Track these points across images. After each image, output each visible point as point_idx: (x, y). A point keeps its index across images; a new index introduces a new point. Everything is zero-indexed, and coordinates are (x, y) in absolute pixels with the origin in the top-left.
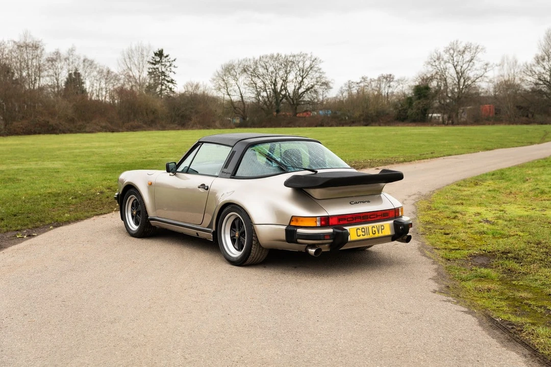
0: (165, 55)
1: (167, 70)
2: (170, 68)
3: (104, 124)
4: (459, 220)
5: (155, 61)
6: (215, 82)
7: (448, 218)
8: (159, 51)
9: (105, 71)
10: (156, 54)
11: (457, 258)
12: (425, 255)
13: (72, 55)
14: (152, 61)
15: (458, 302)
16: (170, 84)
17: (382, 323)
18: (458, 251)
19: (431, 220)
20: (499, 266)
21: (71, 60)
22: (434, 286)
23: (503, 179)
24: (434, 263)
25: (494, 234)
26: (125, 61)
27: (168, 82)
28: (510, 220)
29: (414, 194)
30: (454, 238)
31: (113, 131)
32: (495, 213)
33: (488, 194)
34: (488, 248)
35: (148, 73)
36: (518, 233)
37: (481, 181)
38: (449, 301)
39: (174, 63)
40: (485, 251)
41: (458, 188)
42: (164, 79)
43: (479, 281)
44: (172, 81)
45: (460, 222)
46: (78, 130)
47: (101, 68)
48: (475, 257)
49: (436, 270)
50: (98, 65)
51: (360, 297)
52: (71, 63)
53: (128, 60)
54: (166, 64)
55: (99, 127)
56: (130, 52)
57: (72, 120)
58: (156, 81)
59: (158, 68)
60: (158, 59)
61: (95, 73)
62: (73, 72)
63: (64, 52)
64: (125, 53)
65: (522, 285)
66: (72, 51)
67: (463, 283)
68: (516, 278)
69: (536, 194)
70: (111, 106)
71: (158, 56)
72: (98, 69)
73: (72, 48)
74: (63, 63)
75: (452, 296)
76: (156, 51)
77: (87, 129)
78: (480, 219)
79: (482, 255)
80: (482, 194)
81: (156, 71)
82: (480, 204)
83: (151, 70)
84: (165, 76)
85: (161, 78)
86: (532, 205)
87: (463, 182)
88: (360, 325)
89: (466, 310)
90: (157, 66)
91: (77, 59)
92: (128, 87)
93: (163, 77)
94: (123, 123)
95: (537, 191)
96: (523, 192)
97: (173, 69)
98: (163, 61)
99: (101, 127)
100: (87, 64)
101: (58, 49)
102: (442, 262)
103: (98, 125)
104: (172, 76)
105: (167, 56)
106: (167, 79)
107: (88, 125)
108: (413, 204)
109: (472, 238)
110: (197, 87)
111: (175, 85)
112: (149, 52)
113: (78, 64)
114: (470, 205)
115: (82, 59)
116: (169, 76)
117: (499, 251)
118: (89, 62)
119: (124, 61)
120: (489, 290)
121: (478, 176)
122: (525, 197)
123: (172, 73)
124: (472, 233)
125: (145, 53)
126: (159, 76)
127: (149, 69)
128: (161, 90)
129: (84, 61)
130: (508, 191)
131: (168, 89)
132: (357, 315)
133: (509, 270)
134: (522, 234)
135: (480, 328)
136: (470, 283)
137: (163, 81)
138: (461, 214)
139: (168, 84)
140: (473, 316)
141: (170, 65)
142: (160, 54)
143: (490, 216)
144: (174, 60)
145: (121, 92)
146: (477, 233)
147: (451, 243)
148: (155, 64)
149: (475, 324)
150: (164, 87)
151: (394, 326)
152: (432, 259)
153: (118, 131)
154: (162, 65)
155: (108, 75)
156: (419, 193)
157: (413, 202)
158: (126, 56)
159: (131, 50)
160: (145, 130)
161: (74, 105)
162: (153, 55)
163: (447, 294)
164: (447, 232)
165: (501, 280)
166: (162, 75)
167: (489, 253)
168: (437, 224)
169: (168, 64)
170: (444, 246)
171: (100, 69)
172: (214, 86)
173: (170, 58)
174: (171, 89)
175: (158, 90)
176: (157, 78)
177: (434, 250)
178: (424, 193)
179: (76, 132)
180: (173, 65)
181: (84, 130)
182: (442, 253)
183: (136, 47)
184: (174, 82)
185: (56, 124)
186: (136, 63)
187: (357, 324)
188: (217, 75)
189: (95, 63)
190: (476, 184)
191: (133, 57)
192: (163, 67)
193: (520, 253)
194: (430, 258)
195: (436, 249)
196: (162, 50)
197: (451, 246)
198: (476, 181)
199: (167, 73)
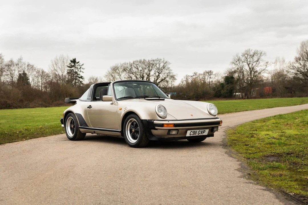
0: (77, 62)
1: (78, 71)
2: (80, 69)
3: (40, 103)
4: (254, 138)
5: (71, 65)
6: (107, 77)
7: (247, 137)
8: (74, 60)
9: (41, 71)
10: (71, 61)
11: (255, 158)
12: (231, 157)
13: (21, 62)
14: (69, 66)
15: (258, 184)
16: (80, 79)
17: (196, 199)
18: (255, 154)
19: (236, 138)
20: (286, 161)
21: (20, 65)
22: (239, 174)
23: (281, 118)
24: (238, 161)
25: (280, 144)
26: (54, 66)
27: (79, 78)
28: (290, 137)
29: (225, 127)
30: (253, 147)
31: (46, 107)
32: (279, 134)
33: (272, 125)
34: (276, 151)
35: (67, 73)
36: (296, 143)
37: (267, 120)
38: (251, 183)
39: (83, 67)
40: (275, 153)
41: (253, 123)
42: (77, 76)
43: (273, 170)
44: (81, 77)
45: (255, 139)
46: (25, 107)
47: (38, 69)
48: (268, 157)
49: (240, 165)
50: (36, 68)
51: (180, 182)
52: (20, 67)
53: (55, 65)
54: (78, 67)
55: (38, 105)
56: (56, 61)
57: (21, 101)
58: (72, 77)
59: (73, 70)
60: (73, 64)
61: (35, 73)
62: (22, 72)
63: (15, 61)
64: (53, 61)
65: (305, 171)
66: (20, 59)
67: (261, 171)
68: (299, 167)
69: (304, 124)
70: (45, 92)
71: (73, 62)
72: (36, 70)
73: (20, 58)
74: (15, 67)
75: (253, 180)
76: (72, 59)
77: (31, 106)
78: (269, 137)
79: (273, 156)
80: (269, 125)
81: (72, 72)
82: (268, 130)
83: (69, 71)
84: (77, 74)
85: (75, 75)
86: (302, 130)
87: (256, 121)
88: (178, 201)
89: (265, 188)
90: (72, 68)
91: (24, 65)
92: (54, 81)
93: (76, 75)
94: (53, 102)
95: (305, 123)
96: (296, 123)
97: (82, 70)
98: (76, 65)
99: (39, 104)
100: (29, 67)
101: (12, 59)
102: (244, 160)
103: (37, 103)
104: (81, 74)
105: (78, 62)
106: (78, 76)
107: (31, 103)
108: (224, 132)
109: (265, 147)
110: (96, 79)
111: (84, 79)
112: (67, 61)
113: (24, 68)
114: (261, 131)
115: (27, 64)
116: (80, 75)
117: (285, 153)
118: (31, 67)
119: (52, 66)
120: (281, 175)
121: (265, 118)
122: (297, 126)
123: (82, 73)
124: (264, 144)
125: (65, 61)
126: (74, 75)
127: (68, 70)
128: (76, 82)
129: (28, 66)
130: (286, 123)
131: (79, 82)
132: (176, 194)
133: (294, 163)
134: (299, 144)
135: (277, 200)
136: (266, 171)
137: (76, 77)
138: (256, 135)
139: (79, 79)
140: (271, 192)
141: (80, 68)
142: (74, 61)
143: (276, 135)
144: (83, 65)
145: (51, 83)
146: (267, 144)
147: (250, 150)
148: (71, 67)
149: (273, 197)
150: (77, 81)
151: (207, 201)
152: (237, 158)
153: (49, 107)
154: (75, 68)
155: (43, 74)
156: (228, 126)
157: (224, 130)
158: (54, 63)
159: (57, 59)
160: (65, 106)
161: (22, 92)
162: (70, 62)
163: (249, 179)
164: (247, 144)
165: (289, 169)
166: (75, 74)
167: (278, 154)
168: (240, 141)
169: (79, 67)
170: (245, 151)
171: (38, 71)
172: (107, 80)
173: (80, 64)
174: (81, 82)
175: (73, 82)
176: (72, 75)
177: (238, 154)
178: (231, 126)
179: (24, 108)
180: (82, 68)
181: (28, 106)
182: (244, 155)
183: (60, 58)
184: (83, 78)
185: (11, 103)
186: (60, 67)
187: (175, 200)
188: (108, 73)
189: (35, 67)
190: (265, 122)
191: (58, 64)
192: (76, 69)
193: (300, 154)
194: (235, 158)
195: (240, 153)
196: (75, 59)
197: (250, 152)
198: (264, 120)
199: (79, 73)
